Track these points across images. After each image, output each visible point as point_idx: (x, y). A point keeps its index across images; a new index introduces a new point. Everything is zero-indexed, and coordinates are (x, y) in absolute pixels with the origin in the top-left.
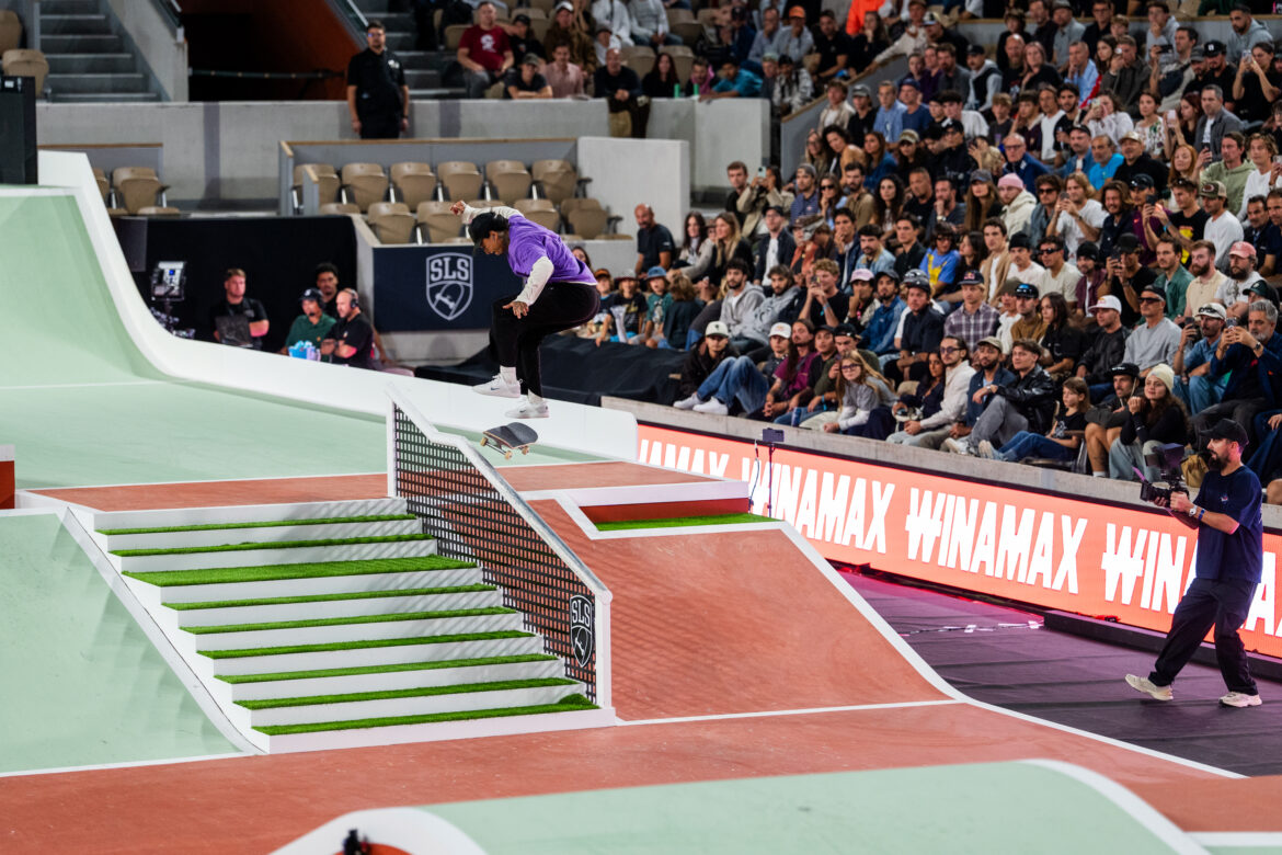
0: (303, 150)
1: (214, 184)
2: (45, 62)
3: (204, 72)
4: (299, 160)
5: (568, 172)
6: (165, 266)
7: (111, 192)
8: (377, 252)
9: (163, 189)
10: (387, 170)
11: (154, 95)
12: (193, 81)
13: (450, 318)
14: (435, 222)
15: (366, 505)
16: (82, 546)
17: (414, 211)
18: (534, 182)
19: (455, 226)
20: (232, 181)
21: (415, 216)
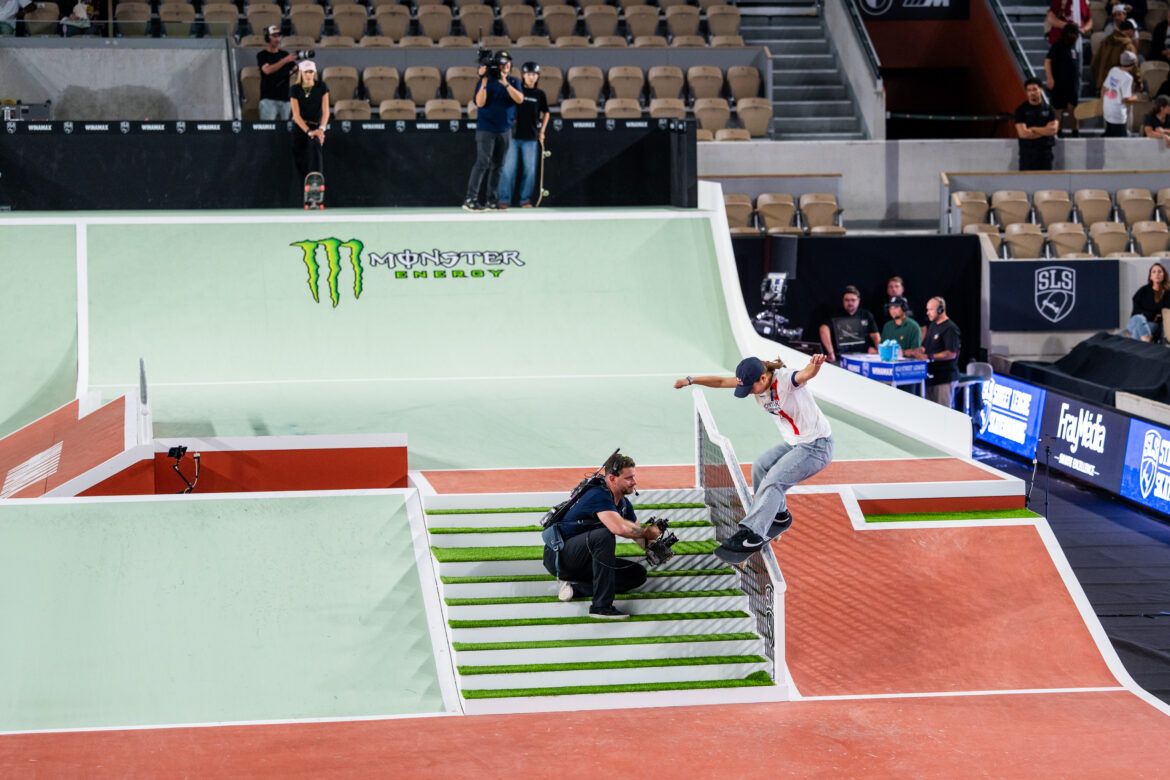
0: (962, 180)
1: (893, 207)
2: (771, 108)
3: (901, 116)
6: (772, 276)
8: (993, 265)
9: (839, 212)
10: (1031, 197)
11: (860, 134)
12: (889, 122)
13: (1055, 321)
14: (1061, 240)
15: (667, 493)
16: (411, 525)
17: (1045, 231)
18: (1159, 207)
19: (1079, 243)
20: (909, 205)
21: (1045, 235)
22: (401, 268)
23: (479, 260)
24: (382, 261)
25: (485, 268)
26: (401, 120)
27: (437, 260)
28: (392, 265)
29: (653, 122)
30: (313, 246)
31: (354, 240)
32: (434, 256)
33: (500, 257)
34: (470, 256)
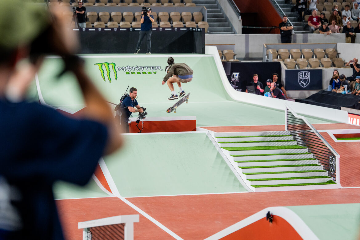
0: (269, 46)
1: (247, 54)
2: (208, 25)
3: (246, 27)
4: (268, 48)
5: (334, 51)
6: (234, 74)
7: (222, 56)
8: (286, 71)
9: (235, 55)
10: (289, 51)
11: (233, 32)
14: (300, 63)
15: (280, 132)
16: (211, 141)
17: (296, 61)
18: (326, 54)
19: (306, 65)
20: (252, 53)
21: (296, 62)
22: (127, 71)
23: (149, 69)
24: (122, 69)
25: (151, 71)
26: (116, 28)
27: (137, 69)
28: (125, 70)
29: (188, 28)
30: (101, 65)
31: (112, 63)
32: (136, 68)
33: (155, 68)
34: (147, 68)
